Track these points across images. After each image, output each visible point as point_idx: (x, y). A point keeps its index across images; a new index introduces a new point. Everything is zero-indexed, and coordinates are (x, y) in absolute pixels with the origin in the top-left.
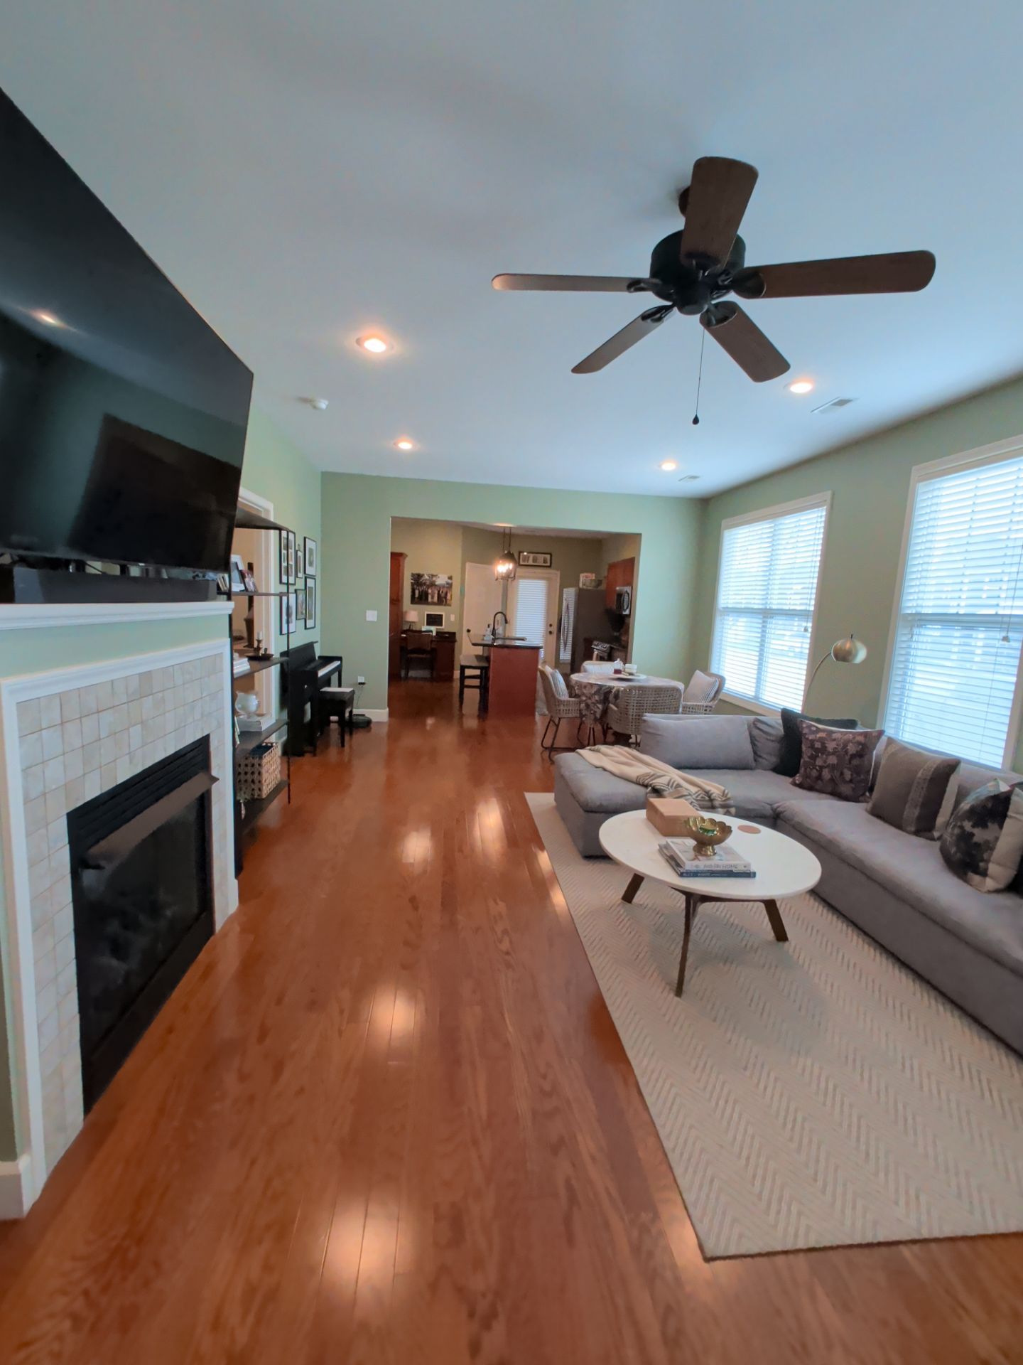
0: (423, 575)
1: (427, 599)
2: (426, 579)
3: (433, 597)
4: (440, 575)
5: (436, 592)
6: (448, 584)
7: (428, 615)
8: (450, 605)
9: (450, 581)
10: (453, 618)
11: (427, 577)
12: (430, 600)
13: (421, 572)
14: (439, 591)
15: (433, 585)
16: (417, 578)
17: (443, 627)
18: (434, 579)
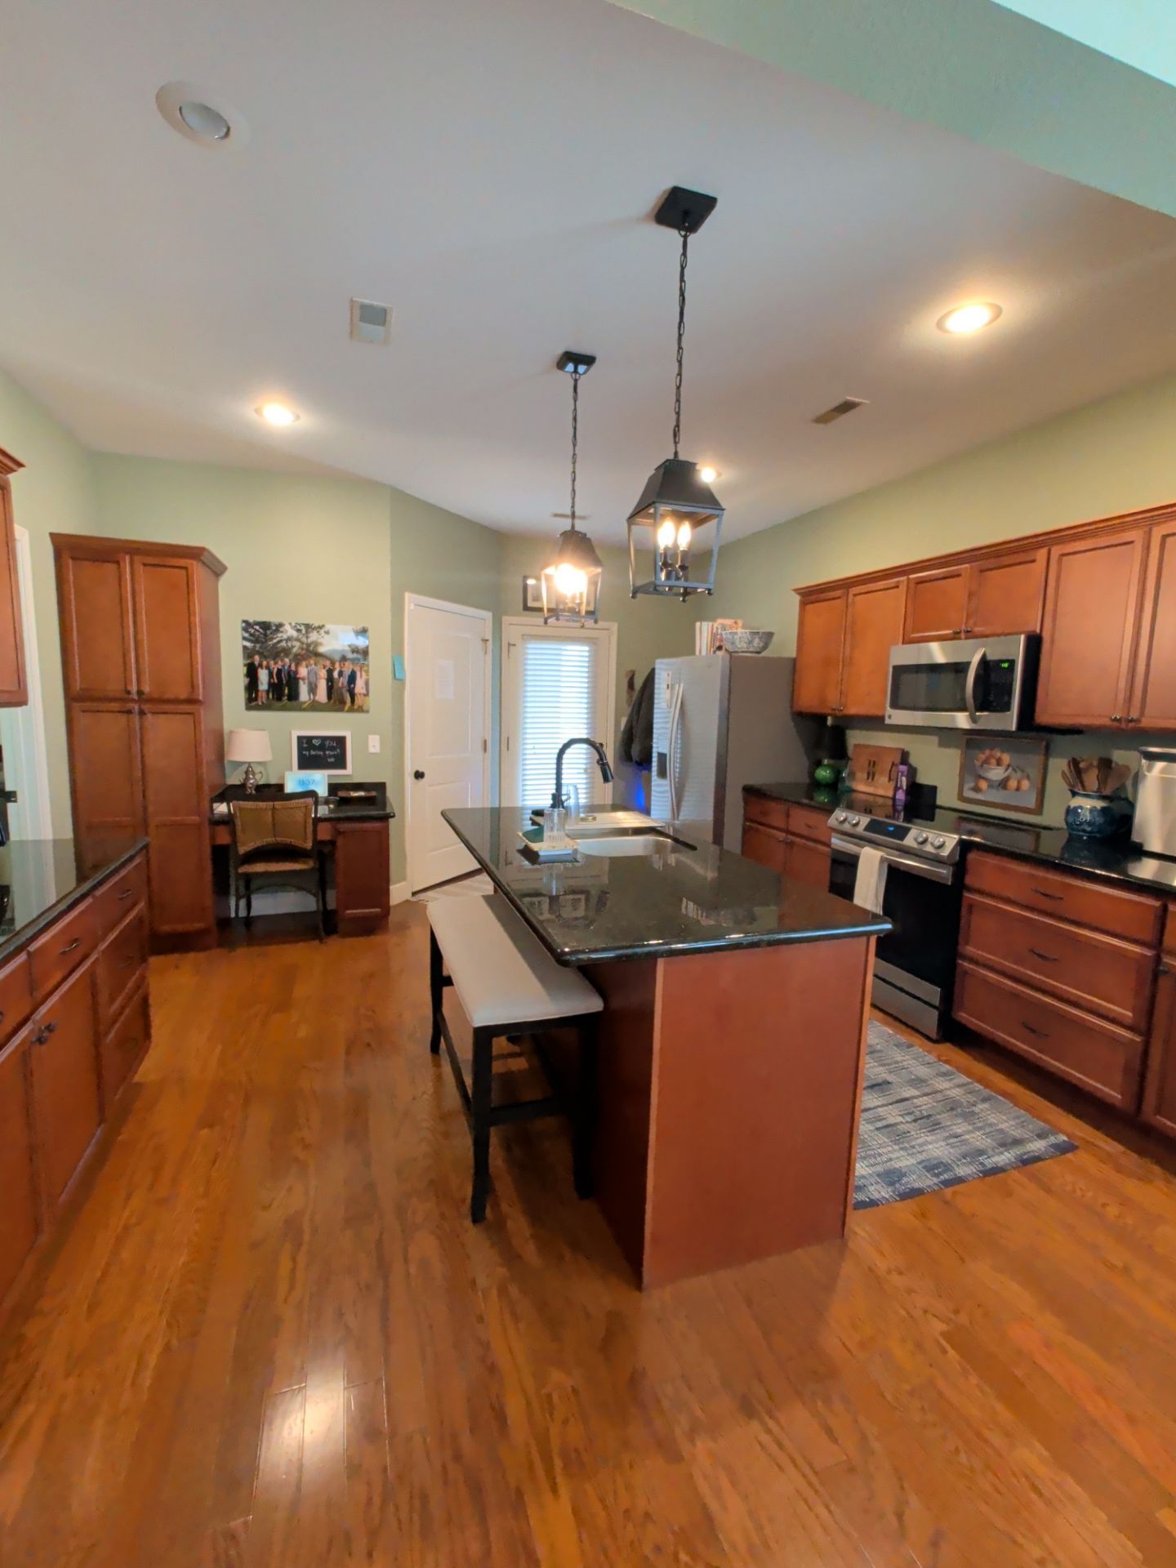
0: (280, 625)
1: (294, 695)
2: (289, 639)
3: (313, 689)
4: (328, 627)
5: (323, 674)
6: (355, 650)
7: (300, 739)
8: (361, 710)
9: (361, 642)
10: (374, 744)
11: (292, 633)
12: (304, 694)
13: (273, 619)
14: (330, 672)
15: (311, 653)
16: (261, 635)
17: (349, 771)
18: (314, 636)
